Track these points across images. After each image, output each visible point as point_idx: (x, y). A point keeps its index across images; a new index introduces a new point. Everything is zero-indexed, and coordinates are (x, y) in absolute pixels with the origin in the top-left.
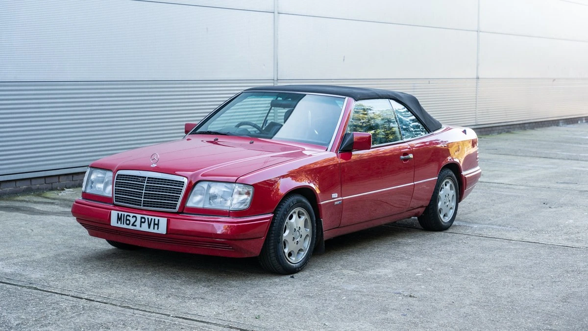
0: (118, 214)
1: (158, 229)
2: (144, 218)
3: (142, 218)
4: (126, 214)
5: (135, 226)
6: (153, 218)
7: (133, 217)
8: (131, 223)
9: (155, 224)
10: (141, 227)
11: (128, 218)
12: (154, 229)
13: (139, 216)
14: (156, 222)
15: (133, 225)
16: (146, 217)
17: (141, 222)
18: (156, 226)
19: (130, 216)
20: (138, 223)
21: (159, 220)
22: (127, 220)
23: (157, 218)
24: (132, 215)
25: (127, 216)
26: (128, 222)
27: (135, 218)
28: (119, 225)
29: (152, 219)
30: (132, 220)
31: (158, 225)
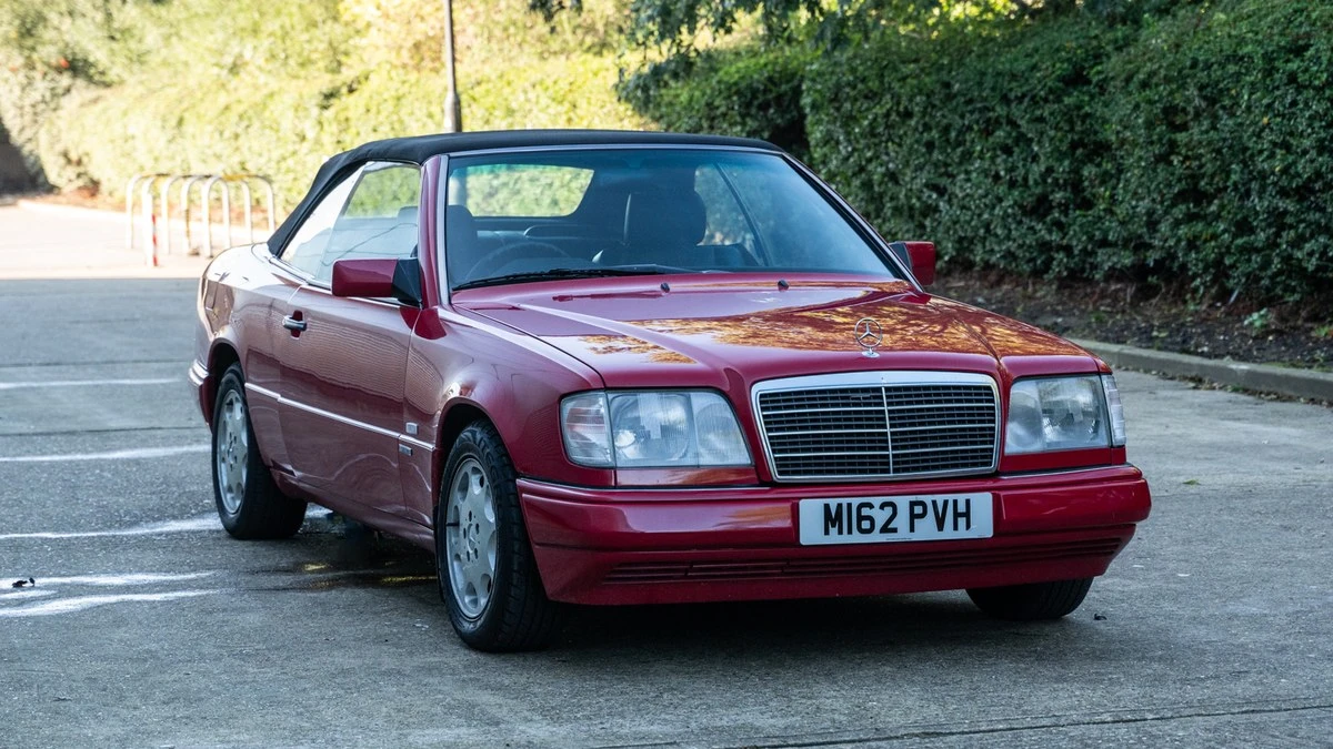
0: (827, 507)
1: (968, 526)
2: (922, 504)
3: (913, 504)
4: (855, 502)
5: (895, 530)
6: (950, 497)
7: (882, 506)
8: (879, 525)
9: (957, 515)
10: (912, 530)
11: (864, 512)
12: (956, 528)
13: (903, 502)
14: (962, 508)
15: (885, 529)
16: (928, 499)
17: (913, 516)
18: (962, 521)
19: (870, 506)
20: (902, 521)
21: (968, 502)
22: (861, 518)
23: (961, 498)
24: (877, 501)
25: (862, 506)
26: (866, 525)
27: (889, 510)
28: (834, 538)
29: (946, 502)
30: (881, 517)
31: (967, 515)
